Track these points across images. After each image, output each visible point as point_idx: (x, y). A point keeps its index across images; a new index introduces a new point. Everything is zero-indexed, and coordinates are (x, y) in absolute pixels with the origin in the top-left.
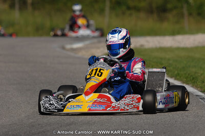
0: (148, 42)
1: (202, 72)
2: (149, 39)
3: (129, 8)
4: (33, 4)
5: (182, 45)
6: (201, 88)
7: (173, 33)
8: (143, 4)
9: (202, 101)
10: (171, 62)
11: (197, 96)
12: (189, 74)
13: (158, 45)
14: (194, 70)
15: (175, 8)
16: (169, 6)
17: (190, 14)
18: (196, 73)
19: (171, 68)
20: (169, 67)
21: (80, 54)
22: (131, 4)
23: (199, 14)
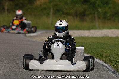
0: (74, 33)
1: (106, 52)
2: (75, 31)
3: (64, 13)
4: (8, 10)
5: (94, 36)
6: (105, 60)
7: (89, 29)
8: (72, 11)
9: (106, 68)
10: (88, 45)
11: (102, 65)
12: (98, 52)
13: (80, 35)
14: (101, 50)
15: (91, 14)
16: (87, 13)
17: (99, 18)
18: (102, 52)
19: (88, 49)
20: (87, 48)
21: (35, 40)
22: (65, 11)
23: (104, 18)
